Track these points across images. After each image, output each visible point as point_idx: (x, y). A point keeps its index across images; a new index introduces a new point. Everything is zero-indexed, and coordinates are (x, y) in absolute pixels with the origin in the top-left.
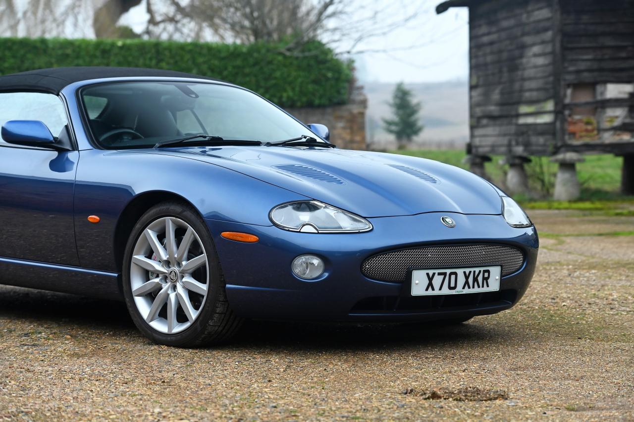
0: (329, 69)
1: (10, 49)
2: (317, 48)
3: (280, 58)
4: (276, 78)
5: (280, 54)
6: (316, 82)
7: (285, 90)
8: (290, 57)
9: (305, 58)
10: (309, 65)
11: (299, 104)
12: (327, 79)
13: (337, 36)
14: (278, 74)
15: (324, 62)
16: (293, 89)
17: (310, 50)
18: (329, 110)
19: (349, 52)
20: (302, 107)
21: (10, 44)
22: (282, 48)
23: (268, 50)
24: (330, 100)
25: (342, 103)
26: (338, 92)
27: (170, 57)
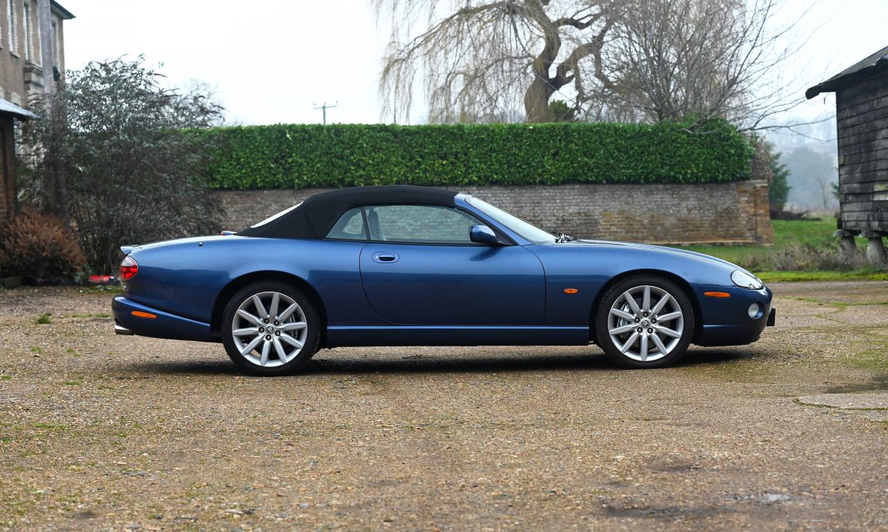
0: (731, 146)
1: (430, 136)
2: (719, 126)
3: (684, 136)
4: (680, 156)
5: (684, 132)
6: (717, 158)
7: (690, 167)
8: (694, 135)
9: (708, 135)
10: (712, 143)
11: (703, 180)
12: (730, 155)
13: (740, 114)
14: (682, 152)
15: (728, 139)
16: (697, 166)
17: (713, 129)
18: (733, 185)
19: (752, 129)
20: (706, 182)
21: (429, 131)
22: (685, 126)
23: (672, 129)
24: (733, 175)
25: (746, 178)
26: (742, 168)
27: (579, 139)
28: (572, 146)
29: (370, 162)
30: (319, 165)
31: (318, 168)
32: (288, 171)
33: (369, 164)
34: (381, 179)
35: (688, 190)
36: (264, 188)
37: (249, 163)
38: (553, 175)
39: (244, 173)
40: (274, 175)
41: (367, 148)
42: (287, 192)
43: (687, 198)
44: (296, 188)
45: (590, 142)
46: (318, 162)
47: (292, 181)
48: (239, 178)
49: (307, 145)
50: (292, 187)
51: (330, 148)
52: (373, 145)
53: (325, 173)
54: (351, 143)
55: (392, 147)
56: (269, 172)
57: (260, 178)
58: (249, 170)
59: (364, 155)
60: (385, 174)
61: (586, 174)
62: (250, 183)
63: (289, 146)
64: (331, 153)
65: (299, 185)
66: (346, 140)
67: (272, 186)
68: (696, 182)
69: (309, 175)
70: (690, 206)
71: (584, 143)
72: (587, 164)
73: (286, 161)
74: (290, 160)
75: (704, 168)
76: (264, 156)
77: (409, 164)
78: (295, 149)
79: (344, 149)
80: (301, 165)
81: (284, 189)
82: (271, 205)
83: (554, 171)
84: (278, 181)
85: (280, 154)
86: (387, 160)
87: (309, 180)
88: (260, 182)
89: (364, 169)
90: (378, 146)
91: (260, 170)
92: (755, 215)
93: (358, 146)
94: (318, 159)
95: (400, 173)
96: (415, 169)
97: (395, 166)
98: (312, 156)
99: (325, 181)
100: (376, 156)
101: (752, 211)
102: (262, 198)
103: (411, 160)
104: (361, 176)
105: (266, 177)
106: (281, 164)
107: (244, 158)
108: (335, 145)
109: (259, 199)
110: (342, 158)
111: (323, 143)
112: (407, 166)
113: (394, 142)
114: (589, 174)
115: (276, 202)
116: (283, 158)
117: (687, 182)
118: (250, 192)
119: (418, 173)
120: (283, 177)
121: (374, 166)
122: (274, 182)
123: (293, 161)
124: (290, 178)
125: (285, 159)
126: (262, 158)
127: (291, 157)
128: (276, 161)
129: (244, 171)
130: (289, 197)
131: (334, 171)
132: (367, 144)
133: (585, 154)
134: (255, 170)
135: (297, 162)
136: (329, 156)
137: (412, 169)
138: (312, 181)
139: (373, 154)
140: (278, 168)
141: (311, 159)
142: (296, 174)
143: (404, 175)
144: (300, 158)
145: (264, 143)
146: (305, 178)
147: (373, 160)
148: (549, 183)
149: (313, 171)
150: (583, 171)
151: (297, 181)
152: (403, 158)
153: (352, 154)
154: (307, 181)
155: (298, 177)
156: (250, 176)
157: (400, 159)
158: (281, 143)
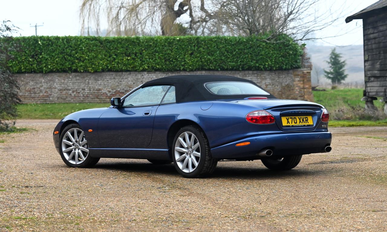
0: (290, 49)
1: (120, 43)
2: (284, 38)
3: (264, 44)
4: (262, 55)
5: (264, 42)
6: (282, 56)
7: (267, 61)
8: (269, 43)
9: (278, 43)
10: (280, 47)
11: (274, 69)
12: (290, 55)
13: (295, 31)
14: (263, 52)
15: (288, 45)
16: (271, 61)
17: (280, 40)
18: (291, 71)
19: (301, 40)
20: (276, 70)
21: (120, 41)
22: (264, 38)
23: (257, 40)
24: (291, 66)
25: (298, 67)
26: (296, 62)
27: (205, 45)
28: (201, 49)
29: (87, 58)
30: (57, 60)
31: (57, 61)
32: (39, 63)
33: (86, 59)
34: (93, 68)
35: (266, 74)
36: (25, 72)
37: (17, 58)
38: (190, 66)
39: (14, 64)
40: (32, 65)
41: (85, 50)
42: (39, 75)
43: (266, 79)
44: (44, 72)
45: (211, 47)
46: (57, 58)
47: (42, 68)
48: (11, 66)
49: (50, 48)
50: (42, 72)
51: (63, 50)
52: (88, 49)
53: (61, 64)
54: (76, 47)
55: (99, 49)
56: (29, 63)
57: (23, 66)
58: (17, 62)
59: (83, 54)
60: (95, 65)
61: (209, 65)
62: (18, 69)
63: (40, 49)
64: (64, 53)
65: (46, 71)
66: (73, 45)
67: (30, 71)
68: (271, 70)
69: (52, 65)
70: (267, 83)
71: (208, 48)
72: (209, 59)
73: (39, 57)
74: (41, 57)
75: (275, 62)
76: (26, 54)
77: (109, 59)
78: (43, 50)
79: (72, 50)
80: (47, 59)
81: (37, 73)
82: (29, 82)
83: (190, 63)
84: (34, 68)
85: (35, 53)
86: (96, 57)
87: (52, 68)
88: (24, 69)
89: (83, 62)
90: (91, 49)
91: (23, 62)
92: (304, 88)
93: (79, 49)
94: (56, 56)
95: (103, 64)
96: (112, 62)
97: (101, 60)
98: (54, 54)
99: (61, 68)
100: (90, 54)
101: (302, 86)
102: (24, 78)
103: (110, 57)
104: (81, 66)
105: (27, 66)
106: (35, 59)
107: (14, 55)
108: (67, 48)
109: (22, 79)
110: (70, 56)
111: (60, 47)
112: (108, 60)
113: (100, 46)
114: (211, 65)
115: (32, 81)
116: (36, 55)
117: (266, 69)
118: (18, 75)
119: (114, 64)
120: (36, 66)
121: (89, 60)
122: (31, 69)
123: (42, 57)
124: (40, 67)
125: (38, 56)
126: (25, 55)
127: (41, 55)
128: (33, 57)
129: (14, 63)
130: (40, 77)
131: (66, 63)
132: (85, 48)
133: (208, 54)
134: (21, 62)
135: (45, 58)
136: (63, 54)
137: (111, 62)
138: (53, 69)
139: (88, 53)
140: (34, 61)
141: (52, 56)
142: (44, 65)
143: (106, 65)
144: (47, 55)
145: (26, 46)
146: (49, 67)
147: (88, 57)
148: (188, 70)
149: (54, 63)
150: (207, 63)
151: (44, 68)
152: (105, 56)
153: (76, 53)
154: (50, 68)
155: (45, 66)
156: (18, 66)
157: (104, 56)
158: (35, 47)
